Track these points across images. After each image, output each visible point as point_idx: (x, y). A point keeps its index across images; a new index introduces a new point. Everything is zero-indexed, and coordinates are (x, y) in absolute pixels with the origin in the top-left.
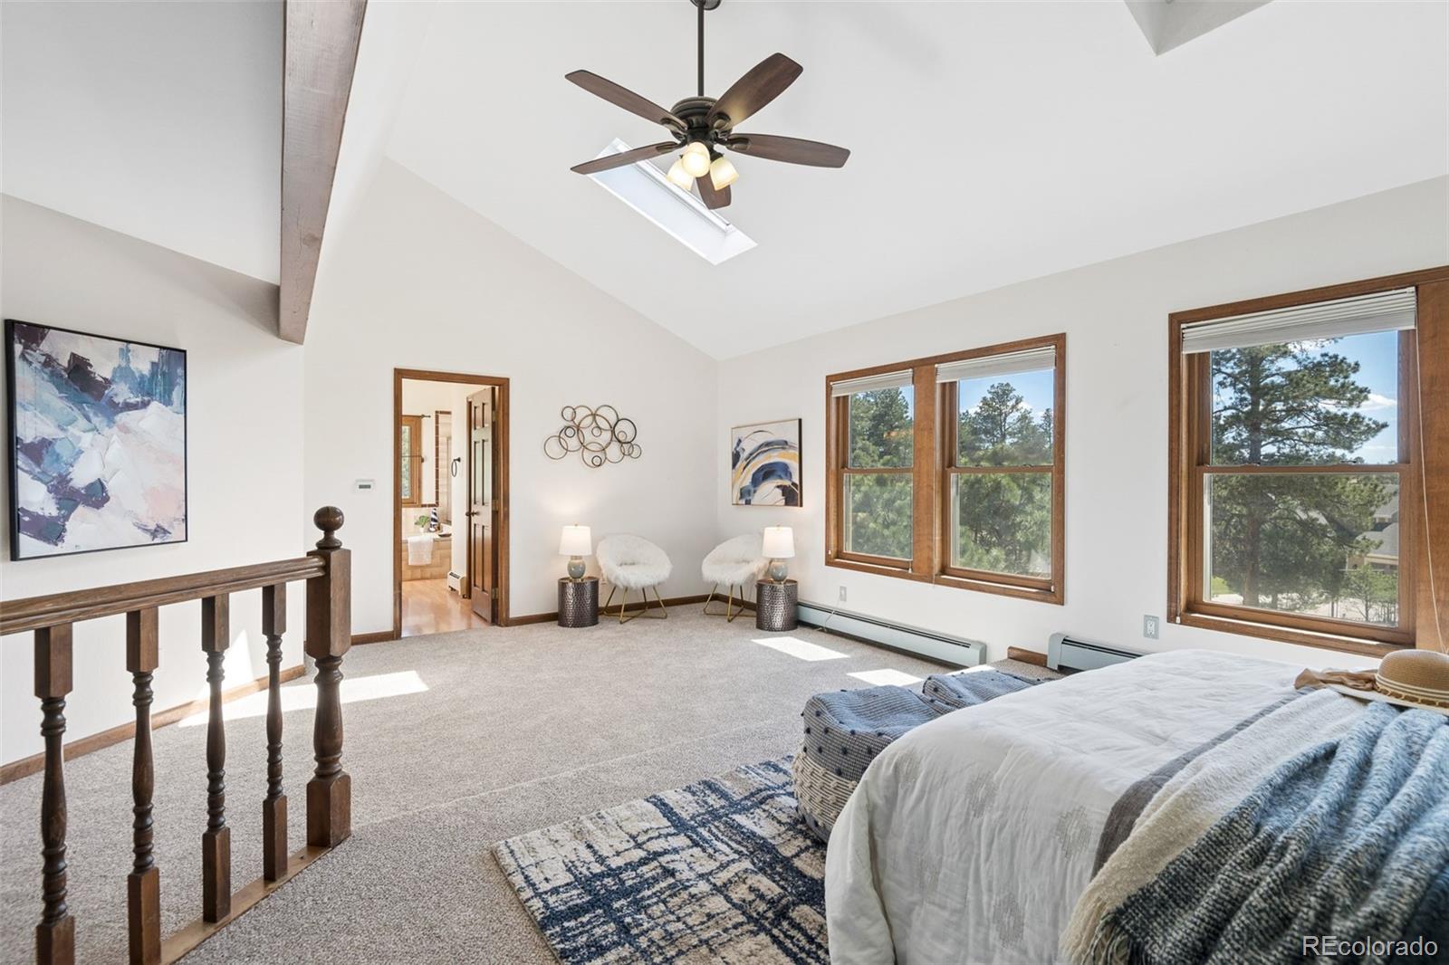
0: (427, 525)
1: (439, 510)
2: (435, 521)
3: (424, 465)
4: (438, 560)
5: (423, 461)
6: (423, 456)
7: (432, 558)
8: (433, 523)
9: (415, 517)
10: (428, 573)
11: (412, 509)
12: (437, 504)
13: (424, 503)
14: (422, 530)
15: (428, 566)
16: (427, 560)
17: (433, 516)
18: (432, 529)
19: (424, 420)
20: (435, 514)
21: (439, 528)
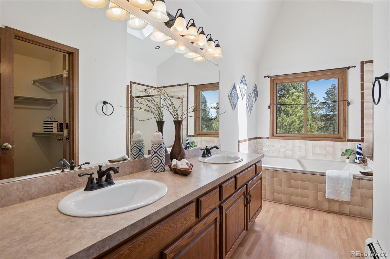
0: (352, 157)
1: (363, 145)
2: (360, 154)
3: (350, 108)
4: (358, 199)
5: (349, 104)
6: (349, 100)
7: (351, 196)
8: (358, 156)
9: (342, 149)
10: (347, 209)
11: (339, 143)
12: (362, 140)
13: (350, 138)
14: (347, 160)
15: (345, 202)
16: (345, 197)
17: (358, 150)
18: (357, 161)
19: (350, 71)
20: (360, 148)
21: (364, 161)
